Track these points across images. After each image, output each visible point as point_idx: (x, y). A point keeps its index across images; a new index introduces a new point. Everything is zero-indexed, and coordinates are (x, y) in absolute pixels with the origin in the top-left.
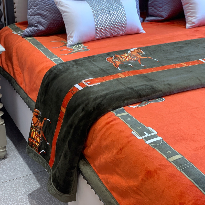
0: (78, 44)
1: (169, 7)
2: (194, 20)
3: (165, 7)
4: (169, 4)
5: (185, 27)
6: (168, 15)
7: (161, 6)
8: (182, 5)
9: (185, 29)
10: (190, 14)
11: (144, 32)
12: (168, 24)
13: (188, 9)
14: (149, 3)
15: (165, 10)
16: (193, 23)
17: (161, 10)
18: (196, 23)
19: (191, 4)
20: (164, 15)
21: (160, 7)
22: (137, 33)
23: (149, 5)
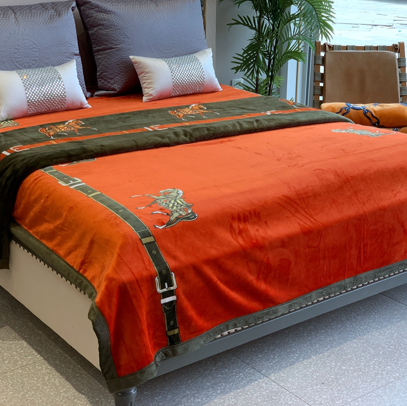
0: (7, 120)
1: (122, 78)
2: (151, 92)
3: (117, 79)
4: (122, 75)
5: (142, 101)
6: (122, 88)
7: (112, 77)
8: (137, 75)
9: (142, 103)
10: (147, 85)
11: (90, 107)
12: (123, 98)
13: (143, 80)
14: (98, 74)
15: (118, 82)
16: (151, 95)
17: (112, 82)
18: (154, 95)
19: (147, 73)
20: (117, 88)
21: (111, 79)
22: (81, 108)
23: (98, 77)
